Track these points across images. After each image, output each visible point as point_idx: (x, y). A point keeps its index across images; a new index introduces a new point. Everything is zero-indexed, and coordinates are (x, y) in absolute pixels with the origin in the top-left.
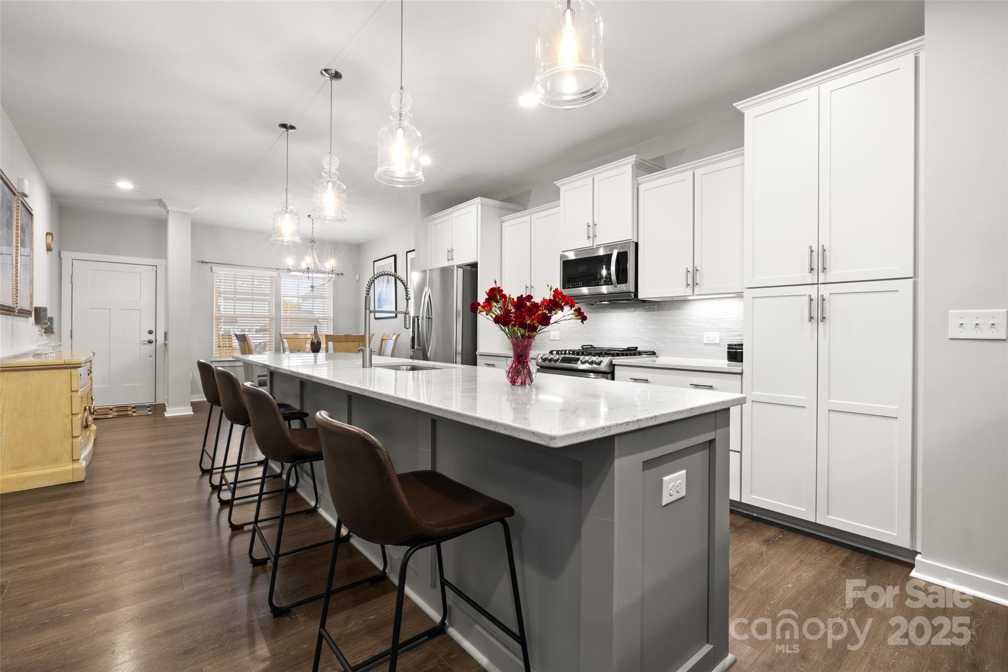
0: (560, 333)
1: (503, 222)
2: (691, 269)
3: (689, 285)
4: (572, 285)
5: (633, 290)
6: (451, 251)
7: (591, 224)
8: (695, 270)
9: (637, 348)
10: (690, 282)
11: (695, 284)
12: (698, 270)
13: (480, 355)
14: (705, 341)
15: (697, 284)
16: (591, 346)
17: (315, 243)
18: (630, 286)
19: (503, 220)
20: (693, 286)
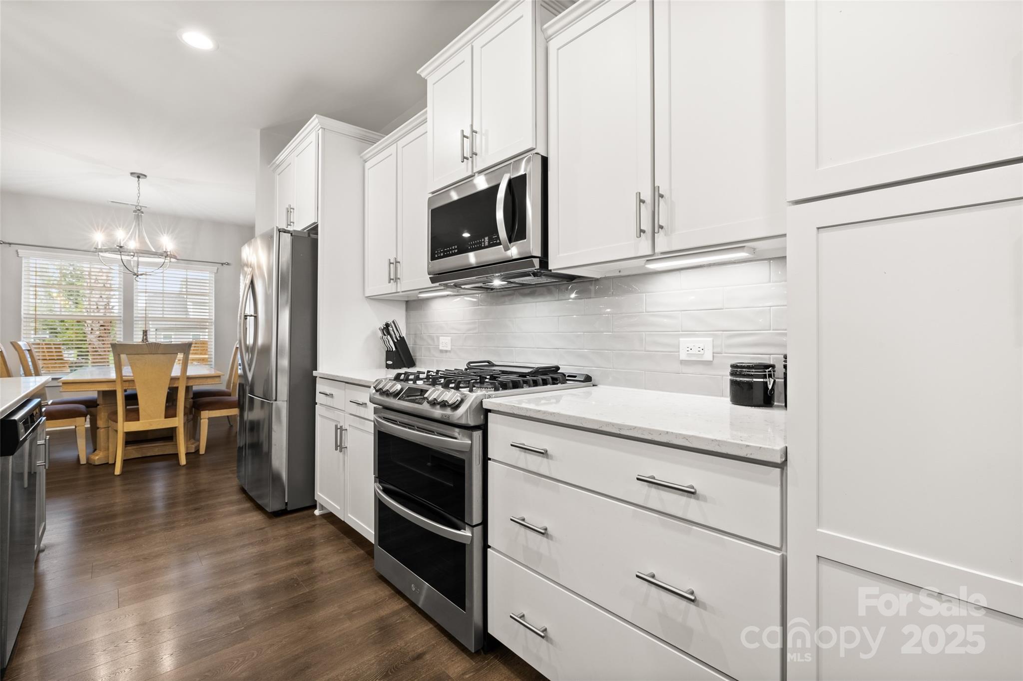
0: (451, 340)
1: (365, 161)
2: (647, 195)
3: (644, 232)
4: (444, 252)
5: (538, 252)
6: (289, 210)
7: (467, 133)
8: (657, 195)
9: (558, 368)
10: (646, 225)
11: (656, 228)
12: (662, 196)
13: (320, 377)
14: (683, 356)
15: (661, 227)
16: (488, 362)
17: (142, 213)
18: (532, 244)
19: (365, 158)
20: (654, 233)
